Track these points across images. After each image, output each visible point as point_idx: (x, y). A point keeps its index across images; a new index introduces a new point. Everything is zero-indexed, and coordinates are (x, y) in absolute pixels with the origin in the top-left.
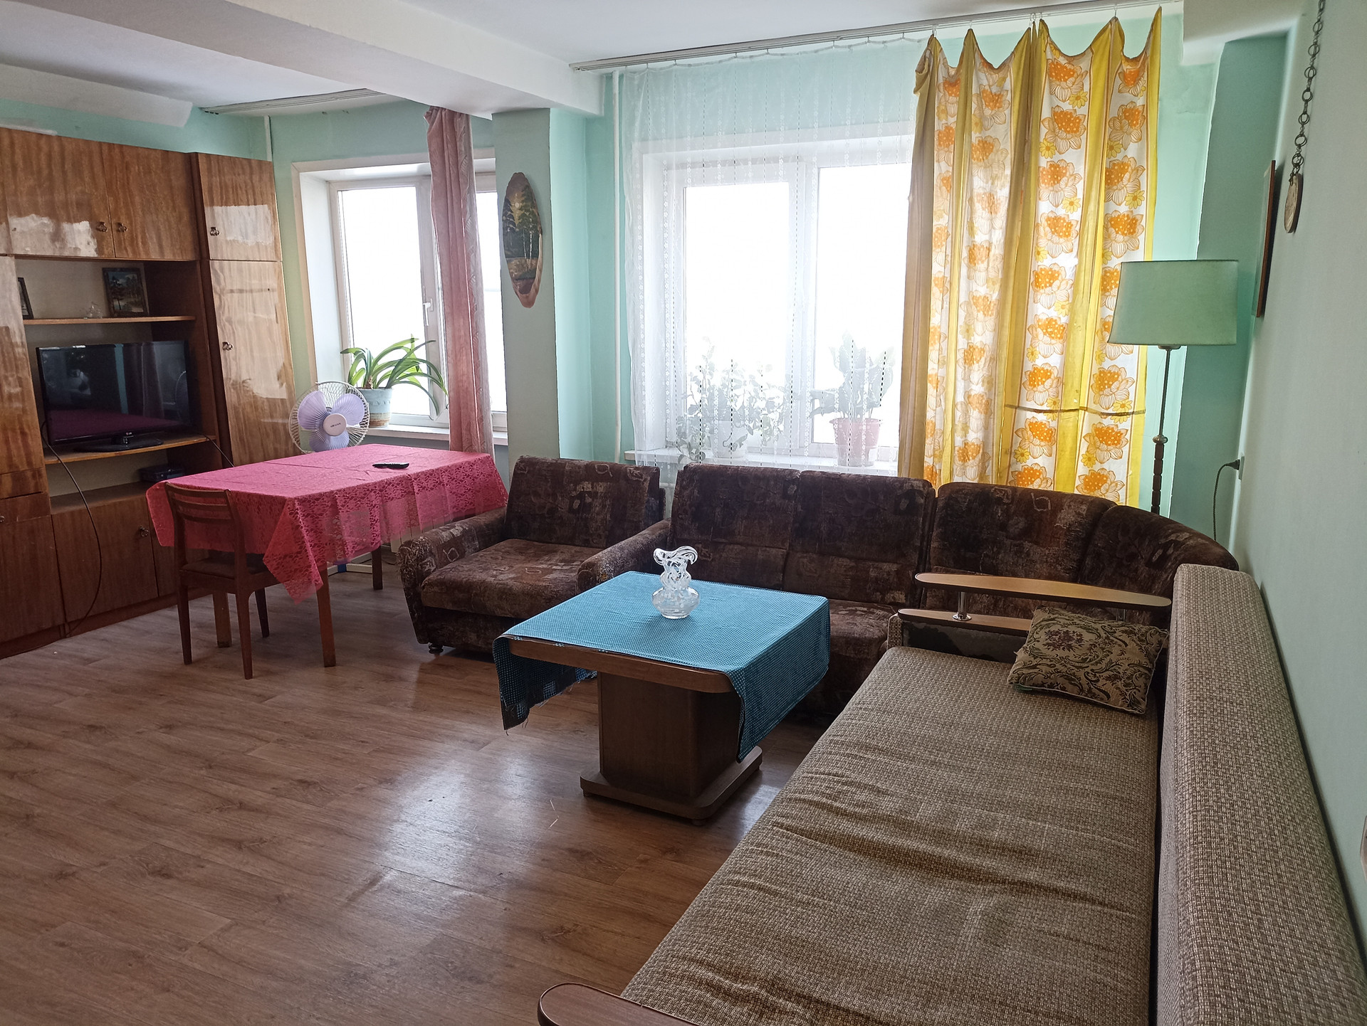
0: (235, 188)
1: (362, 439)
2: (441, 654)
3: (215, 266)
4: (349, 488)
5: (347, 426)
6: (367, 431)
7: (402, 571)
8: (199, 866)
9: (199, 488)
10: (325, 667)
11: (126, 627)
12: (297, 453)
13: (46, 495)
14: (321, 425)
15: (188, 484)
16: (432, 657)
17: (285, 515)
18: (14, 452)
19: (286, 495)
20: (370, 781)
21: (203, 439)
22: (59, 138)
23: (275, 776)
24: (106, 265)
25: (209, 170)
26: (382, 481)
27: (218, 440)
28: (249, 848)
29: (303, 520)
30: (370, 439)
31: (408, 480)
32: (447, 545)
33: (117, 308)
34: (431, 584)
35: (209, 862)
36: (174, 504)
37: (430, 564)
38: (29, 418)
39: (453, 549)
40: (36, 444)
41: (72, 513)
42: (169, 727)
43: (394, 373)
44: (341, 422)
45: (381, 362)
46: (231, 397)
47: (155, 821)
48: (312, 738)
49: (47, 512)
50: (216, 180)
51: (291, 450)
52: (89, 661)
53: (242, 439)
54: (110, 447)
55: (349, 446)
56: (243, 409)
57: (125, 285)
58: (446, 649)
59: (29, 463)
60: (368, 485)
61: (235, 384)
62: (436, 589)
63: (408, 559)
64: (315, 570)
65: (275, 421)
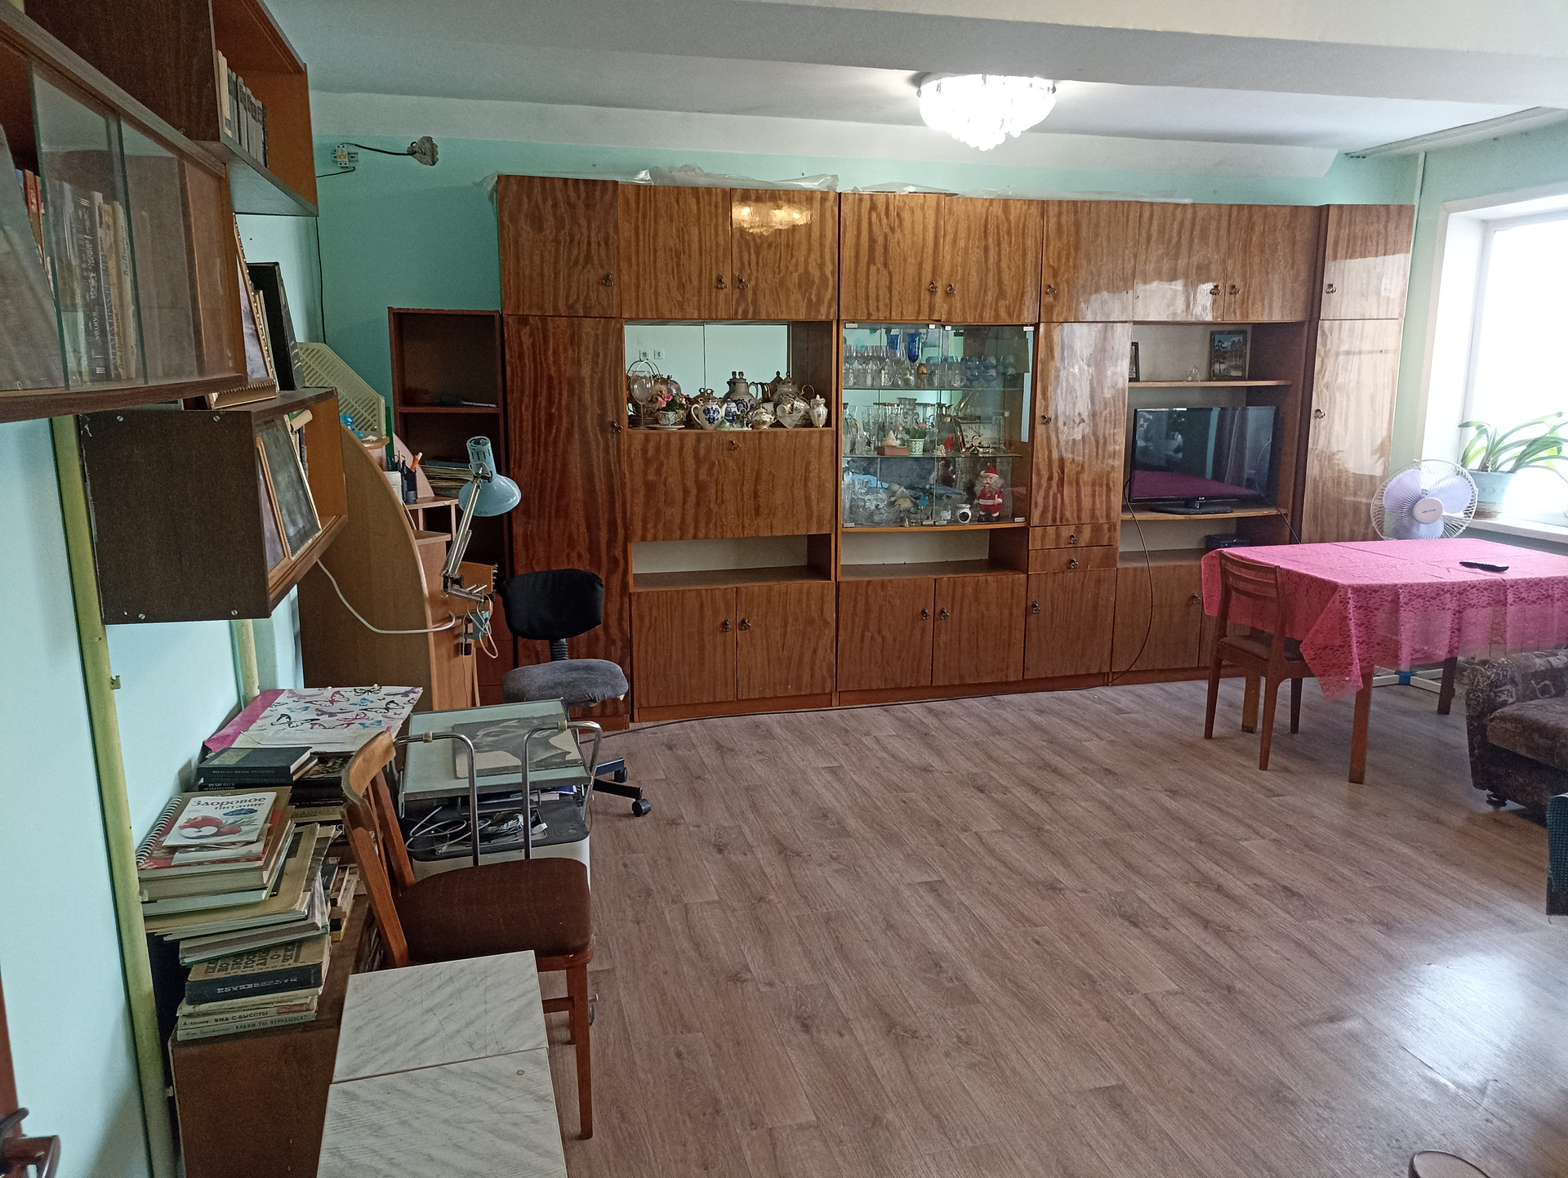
0: (1365, 239)
1: (1461, 531)
2: (1503, 809)
3: (1325, 325)
4: (1418, 584)
5: (1444, 513)
6: (1470, 522)
7: (1468, 694)
8: (1164, 927)
9: (1252, 561)
10: (1351, 781)
11: (1161, 689)
12: (1376, 538)
13: (1117, 548)
14: (1411, 511)
15: (1243, 555)
16: (1490, 808)
17: (1334, 602)
18: (1098, 505)
19: (1339, 581)
20: (1364, 917)
21: (1273, 512)
22: (1194, 205)
23: (1261, 874)
24: (1216, 328)
25: (1339, 222)
26: (1464, 582)
27: (1290, 515)
28: (1214, 930)
29: (1354, 611)
30: (1471, 532)
31: (1502, 586)
32: (1539, 675)
33: (1217, 372)
34: (1503, 719)
35: (1174, 927)
36: (1225, 573)
37: (1508, 694)
38: (1116, 475)
39: (1547, 682)
40: (1117, 500)
41: (1135, 569)
42: (1173, 793)
43: (1524, 455)
44: (1436, 509)
45: (1506, 442)
46: (1313, 469)
47: (1138, 873)
48: (1311, 850)
49: (1114, 565)
50: (1344, 232)
51: (1371, 534)
52: (1120, 711)
53: (1315, 517)
54: (1182, 510)
55: (1442, 537)
56: (1324, 485)
57: (1229, 348)
58: (1511, 805)
59: (1108, 517)
60: (1444, 584)
61: (1319, 458)
62: (1508, 726)
63: (1478, 682)
64: (1356, 669)
65: (1359, 499)
